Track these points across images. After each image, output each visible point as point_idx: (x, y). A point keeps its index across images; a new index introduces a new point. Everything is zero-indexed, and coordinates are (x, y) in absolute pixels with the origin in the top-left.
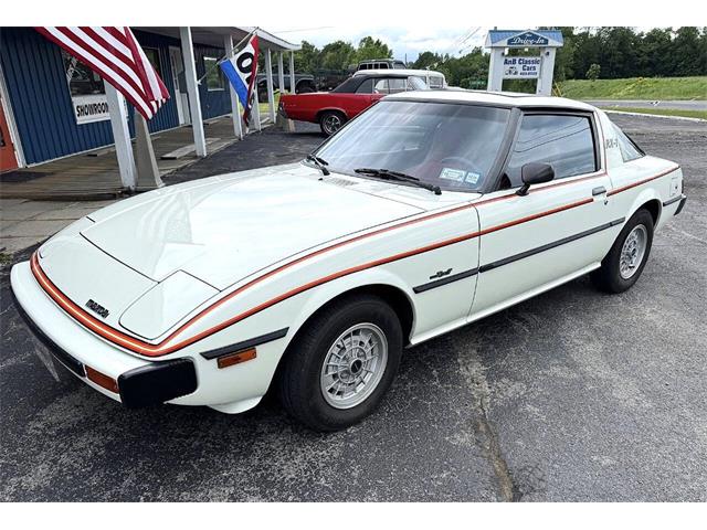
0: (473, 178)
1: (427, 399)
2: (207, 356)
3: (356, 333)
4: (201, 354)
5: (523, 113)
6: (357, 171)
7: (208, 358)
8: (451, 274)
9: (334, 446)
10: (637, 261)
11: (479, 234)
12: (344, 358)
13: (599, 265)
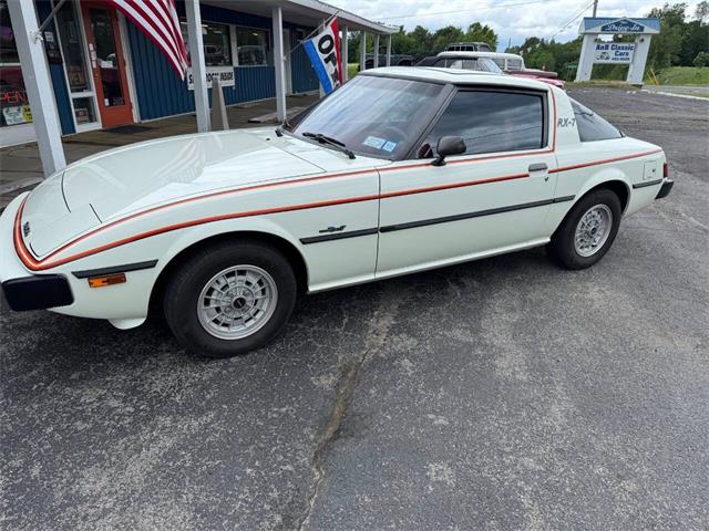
0: (390, 147)
1: (321, 342)
2: (80, 275)
3: (242, 273)
4: (73, 273)
5: (457, 89)
6: (304, 135)
7: (79, 278)
8: (344, 231)
9: (211, 370)
10: (600, 242)
11: (380, 197)
12: (227, 294)
13: (548, 240)
